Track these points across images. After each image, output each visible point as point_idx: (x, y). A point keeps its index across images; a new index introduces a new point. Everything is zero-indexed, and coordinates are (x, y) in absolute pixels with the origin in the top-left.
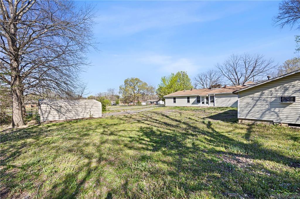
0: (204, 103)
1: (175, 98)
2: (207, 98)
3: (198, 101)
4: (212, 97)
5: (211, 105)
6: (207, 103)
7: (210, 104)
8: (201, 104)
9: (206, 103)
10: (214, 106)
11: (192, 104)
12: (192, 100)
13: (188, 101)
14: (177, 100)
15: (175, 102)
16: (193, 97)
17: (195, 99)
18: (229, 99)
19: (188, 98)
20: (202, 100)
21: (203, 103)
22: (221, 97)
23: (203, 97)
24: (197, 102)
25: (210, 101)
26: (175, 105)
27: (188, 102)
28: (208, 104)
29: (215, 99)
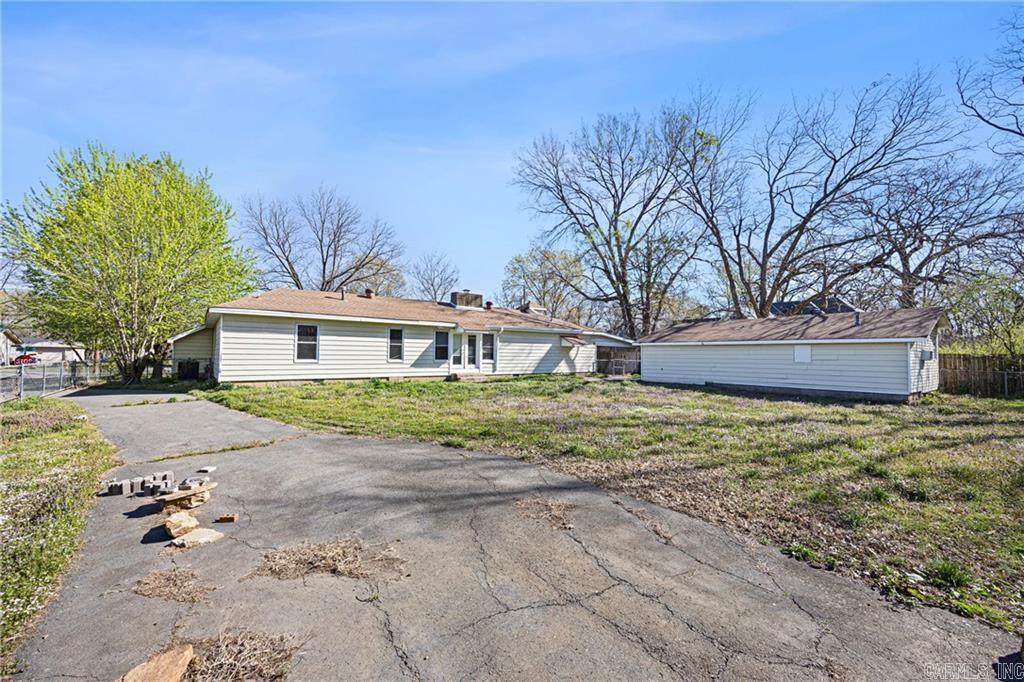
0: (460, 363)
1: (308, 332)
2: (472, 341)
3: (442, 353)
4: (489, 339)
5: (485, 368)
6: (472, 361)
7: (481, 366)
8: (447, 368)
9: (467, 360)
10: (494, 370)
11: (414, 365)
12: (414, 347)
13: (396, 353)
14: (324, 341)
15: (308, 352)
16: (419, 331)
17: (431, 341)
18: (527, 346)
19: (396, 335)
20: (455, 351)
21: (457, 361)
22: (510, 341)
23: (459, 337)
24: (437, 358)
25: (480, 351)
26: (308, 369)
27: (392, 356)
28: (473, 366)
29: (498, 344)
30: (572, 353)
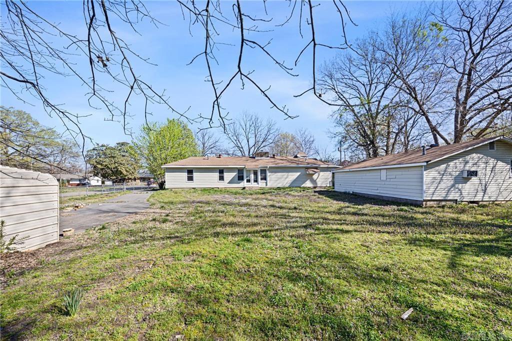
0: (250, 182)
1: (190, 172)
2: (255, 173)
3: (241, 178)
4: (264, 171)
5: (262, 184)
6: (256, 181)
7: (260, 183)
8: (244, 184)
9: (253, 181)
10: (267, 185)
11: (229, 183)
12: (228, 176)
13: (222, 178)
14: (195, 175)
15: (190, 179)
16: (230, 170)
17: (236, 173)
18: (285, 174)
19: (221, 171)
20: (247, 177)
21: (248, 181)
22: (276, 172)
23: (249, 171)
24: (239, 180)
25: (259, 177)
26: (191, 184)
27: (220, 180)
28: (256, 183)
29: (268, 174)
30: (315, 177)
